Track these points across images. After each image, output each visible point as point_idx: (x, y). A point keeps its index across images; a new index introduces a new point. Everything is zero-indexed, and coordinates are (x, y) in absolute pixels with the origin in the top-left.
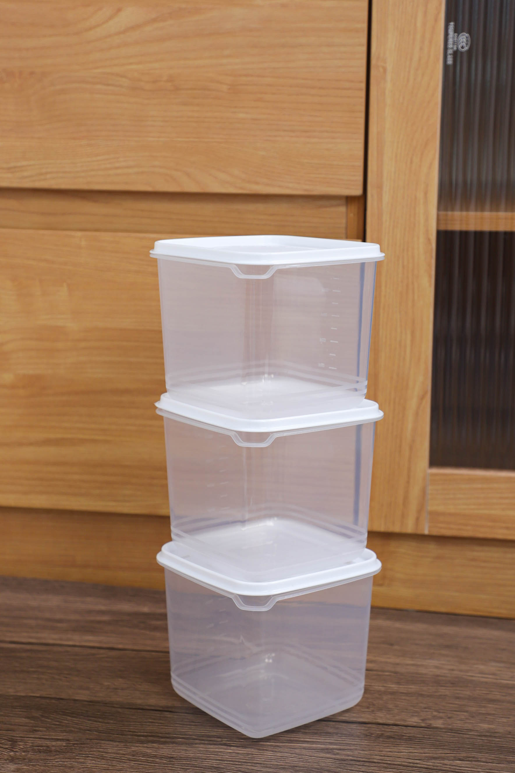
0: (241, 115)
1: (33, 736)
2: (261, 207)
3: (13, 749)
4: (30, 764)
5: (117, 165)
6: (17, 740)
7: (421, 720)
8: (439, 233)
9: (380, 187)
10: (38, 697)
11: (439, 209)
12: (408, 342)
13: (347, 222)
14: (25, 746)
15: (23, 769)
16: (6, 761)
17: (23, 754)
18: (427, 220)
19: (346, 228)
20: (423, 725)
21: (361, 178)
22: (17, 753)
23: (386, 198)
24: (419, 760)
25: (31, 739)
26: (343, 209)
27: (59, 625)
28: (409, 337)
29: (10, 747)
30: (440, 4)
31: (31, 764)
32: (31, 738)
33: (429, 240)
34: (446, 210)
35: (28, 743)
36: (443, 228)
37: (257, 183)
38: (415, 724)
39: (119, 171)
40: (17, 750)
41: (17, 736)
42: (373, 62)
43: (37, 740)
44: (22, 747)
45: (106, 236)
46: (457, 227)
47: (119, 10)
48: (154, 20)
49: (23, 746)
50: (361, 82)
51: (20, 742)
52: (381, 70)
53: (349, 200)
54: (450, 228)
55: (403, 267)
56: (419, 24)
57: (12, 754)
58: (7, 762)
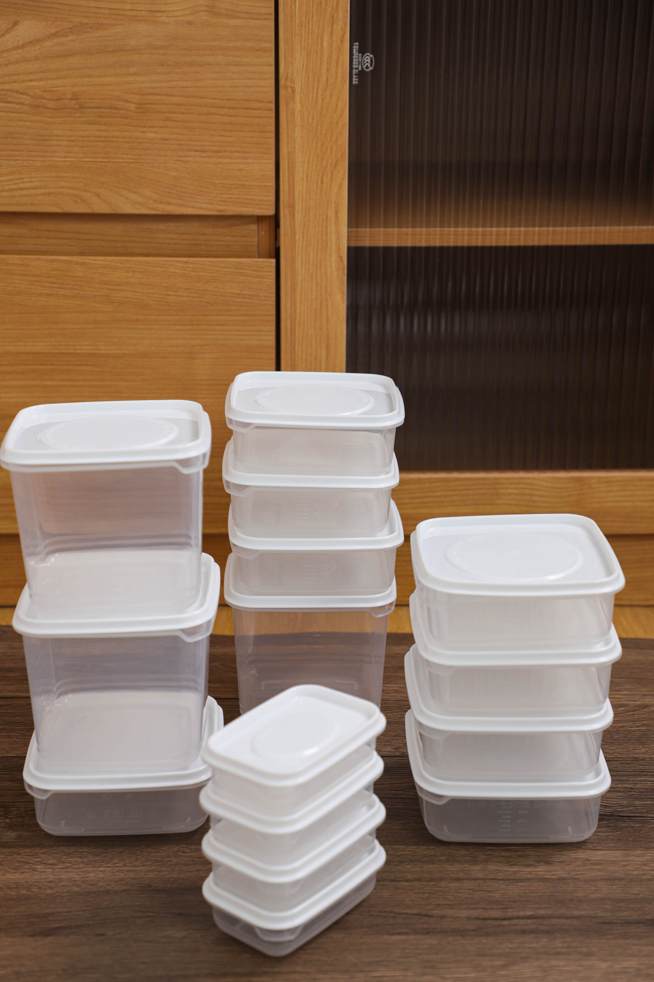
0: (150, 135)
1: (23, 800)
2: (172, 226)
3: (7, 816)
4: (29, 829)
5: (22, 186)
6: (8, 805)
7: (394, 749)
8: (350, 249)
9: (292, 207)
10: (14, 757)
11: (349, 226)
12: (324, 357)
13: (258, 241)
14: (19, 812)
15: (24, 836)
16: (4, 829)
17: (19, 819)
18: (338, 238)
19: (258, 246)
20: (397, 754)
21: (273, 198)
22: (13, 820)
23: (298, 217)
24: (401, 790)
25: (22, 804)
26: (254, 227)
27: (11, 674)
28: (324, 352)
29: (4, 813)
30: (346, 26)
31: (31, 829)
32: (21, 802)
33: (341, 257)
34: (357, 226)
35: (20, 807)
36: (353, 244)
37: (169, 204)
38: (389, 753)
39: (24, 192)
40: (12, 816)
41: (7, 801)
42: (282, 82)
43: (28, 804)
44: (15, 813)
45: (15, 259)
46: (367, 243)
47: (16, 23)
48: (55, 35)
49: (17, 812)
50: (270, 102)
51: (12, 807)
52: (290, 90)
53: (260, 219)
54: (361, 244)
55: (317, 284)
56: (325, 45)
57: (7, 820)
58: (6, 829)
